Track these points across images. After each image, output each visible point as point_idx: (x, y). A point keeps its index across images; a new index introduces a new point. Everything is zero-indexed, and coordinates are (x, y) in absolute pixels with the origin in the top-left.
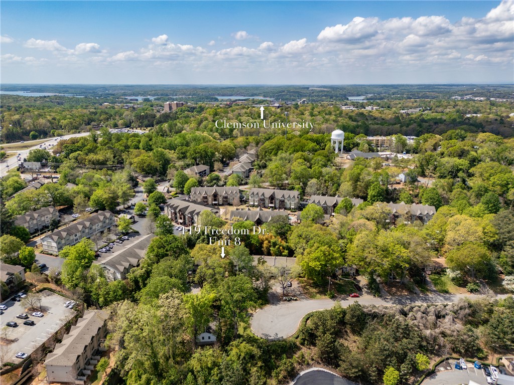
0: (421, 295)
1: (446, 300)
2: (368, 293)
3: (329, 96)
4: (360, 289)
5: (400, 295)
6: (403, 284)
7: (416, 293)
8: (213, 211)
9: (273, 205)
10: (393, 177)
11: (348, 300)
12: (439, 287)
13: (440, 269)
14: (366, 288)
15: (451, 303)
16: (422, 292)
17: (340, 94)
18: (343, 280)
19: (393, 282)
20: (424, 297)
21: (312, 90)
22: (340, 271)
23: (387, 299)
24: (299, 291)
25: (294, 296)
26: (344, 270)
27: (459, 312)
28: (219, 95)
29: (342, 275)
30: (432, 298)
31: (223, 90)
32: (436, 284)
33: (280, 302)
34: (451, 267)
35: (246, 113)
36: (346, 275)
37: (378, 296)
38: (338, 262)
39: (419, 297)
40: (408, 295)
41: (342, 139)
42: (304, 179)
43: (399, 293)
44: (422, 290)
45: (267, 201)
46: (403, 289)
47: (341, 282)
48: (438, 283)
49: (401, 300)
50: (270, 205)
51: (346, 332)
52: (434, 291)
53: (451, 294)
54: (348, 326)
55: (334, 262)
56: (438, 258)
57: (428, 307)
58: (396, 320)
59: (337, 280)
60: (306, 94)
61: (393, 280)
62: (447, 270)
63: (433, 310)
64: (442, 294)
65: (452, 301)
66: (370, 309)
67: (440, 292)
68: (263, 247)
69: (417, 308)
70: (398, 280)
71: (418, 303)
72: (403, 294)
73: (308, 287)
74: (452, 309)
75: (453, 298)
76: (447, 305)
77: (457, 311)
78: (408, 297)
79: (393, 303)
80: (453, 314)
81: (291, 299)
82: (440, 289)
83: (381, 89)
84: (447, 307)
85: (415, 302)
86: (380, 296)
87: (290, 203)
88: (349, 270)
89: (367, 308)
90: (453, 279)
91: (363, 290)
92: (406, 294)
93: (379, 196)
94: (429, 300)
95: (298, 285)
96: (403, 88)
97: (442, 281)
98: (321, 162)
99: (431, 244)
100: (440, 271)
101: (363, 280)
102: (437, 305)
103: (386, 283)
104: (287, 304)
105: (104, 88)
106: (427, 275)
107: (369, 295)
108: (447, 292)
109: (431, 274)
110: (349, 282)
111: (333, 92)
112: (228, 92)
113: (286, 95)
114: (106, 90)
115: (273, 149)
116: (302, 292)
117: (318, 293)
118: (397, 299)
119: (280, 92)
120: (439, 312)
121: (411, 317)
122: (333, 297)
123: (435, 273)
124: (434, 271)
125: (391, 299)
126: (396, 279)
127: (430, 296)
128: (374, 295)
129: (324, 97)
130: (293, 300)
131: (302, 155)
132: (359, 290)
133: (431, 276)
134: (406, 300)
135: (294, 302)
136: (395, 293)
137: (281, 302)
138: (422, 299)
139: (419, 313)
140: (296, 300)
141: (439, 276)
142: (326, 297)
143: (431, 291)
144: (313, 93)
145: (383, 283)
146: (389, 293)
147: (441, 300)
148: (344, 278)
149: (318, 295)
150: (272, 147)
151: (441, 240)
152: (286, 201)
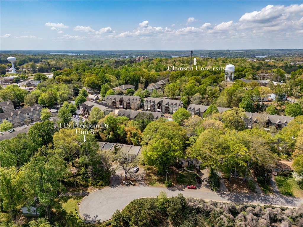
0: (262, 195)
1: (287, 203)
2: (206, 186)
3: (243, 55)
4: (200, 181)
5: (239, 192)
6: (246, 181)
7: (256, 192)
8: (108, 109)
9: (160, 110)
10: (263, 94)
11: (183, 190)
12: (283, 189)
13: (287, 172)
14: (206, 181)
15: (292, 208)
16: (264, 192)
17: (250, 54)
18: (187, 171)
19: (236, 178)
20: (265, 197)
21: (232, 52)
22: (186, 164)
23: (224, 194)
24: (142, 177)
25: (135, 181)
26: (190, 162)
27: (298, 219)
28: (173, 55)
29: (187, 167)
30: (273, 199)
31: (176, 52)
32: (280, 186)
33: (119, 185)
34: (297, 170)
35: (179, 60)
36: (191, 167)
37: (215, 190)
38: (176, 154)
39: (259, 196)
40: (247, 193)
41: (233, 71)
42: (190, 93)
43: (239, 190)
44: (264, 190)
45: (156, 107)
46: (244, 187)
47: (184, 174)
48: (282, 185)
49: (238, 197)
50: (158, 110)
51: (168, 223)
52: (277, 192)
53: (294, 197)
54: (170, 218)
55: (172, 154)
56: (289, 161)
57: (265, 208)
58: (220, 219)
59: (181, 171)
60: (227, 54)
61: (235, 177)
62: (294, 173)
63: (268, 212)
64: (285, 196)
65: (295, 205)
66: (196, 203)
67: (282, 194)
68: (126, 137)
69: (251, 208)
70: (241, 178)
71: (255, 203)
72: (243, 191)
73: (151, 174)
74: (291, 214)
75: (296, 202)
76: (287, 208)
77: (297, 217)
78: (247, 195)
79: (228, 200)
80: (291, 220)
81: (130, 183)
82: (283, 191)
83: (280, 51)
84: (285, 212)
85: (252, 201)
86: (218, 191)
87: (173, 109)
88: (195, 163)
89: (195, 201)
90: (299, 183)
91: (203, 183)
92: (246, 192)
93: (248, 108)
94: (268, 201)
95: (144, 172)
96: (296, 51)
97: (287, 184)
98: (207, 83)
99: (283, 148)
100: (287, 174)
101: (206, 174)
102: (275, 207)
103: (228, 179)
104: (124, 188)
105: (112, 52)
106: (273, 176)
107: (207, 189)
108: (290, 195)
109: (277, 175)
110: (191, 174)
111: (245, 53)
112: (179, 53)
113: (214, 55)
114: (112, 53)
115: (179, 75)
116: (144, 178)
117: (158, 180)
118: (234, 195)
119: (211, 53)
120: (275, 215)
121: (241, 217)
122: (170, 186)
123: (281, 175)
124: (281, 173)
125: (228, 195)
126: (240, 176)
127: (271, 196)
128: (212, 189)
129: (239, 56)
130: (132, 184)
131: (195, 78)
132: (199, 183)
133: (277, 177)
134: (244, 198)
135: (131, 187)
136: (235, 189)
137: (121, 185)
138: (261, 199)
139: (251, 214)
140: (134, 185)
141: (285, 178)
142: (164, 185)
143: (274, 192)
144: (232, 53)
145: (225, 179)
146: (229, 189)
147: (282, 202)
148: (188, 170)
149: (157, 183)
150: (178, 74)
151: (293, 145)
152: (170, 107)
